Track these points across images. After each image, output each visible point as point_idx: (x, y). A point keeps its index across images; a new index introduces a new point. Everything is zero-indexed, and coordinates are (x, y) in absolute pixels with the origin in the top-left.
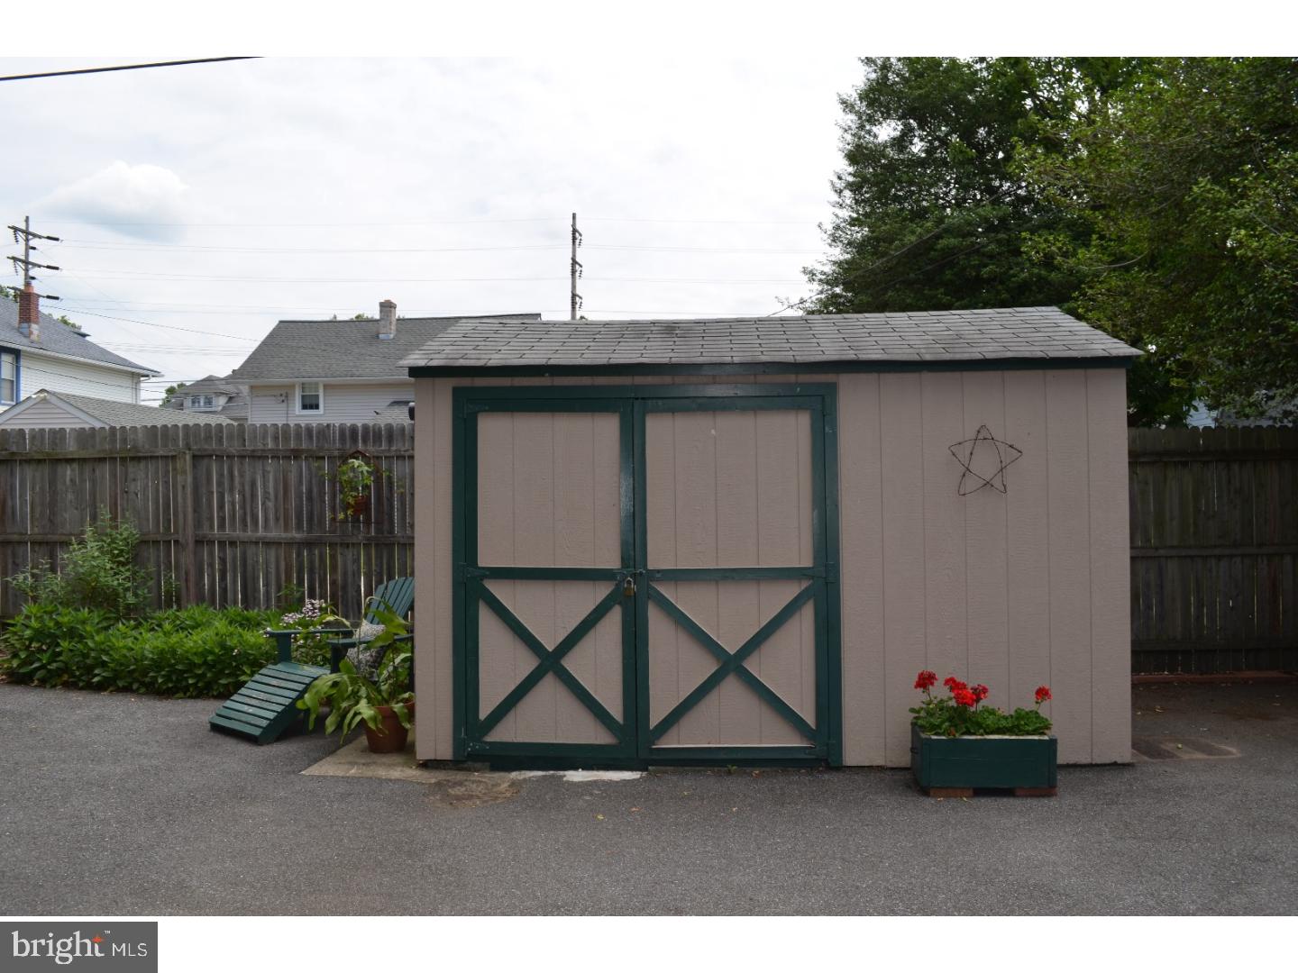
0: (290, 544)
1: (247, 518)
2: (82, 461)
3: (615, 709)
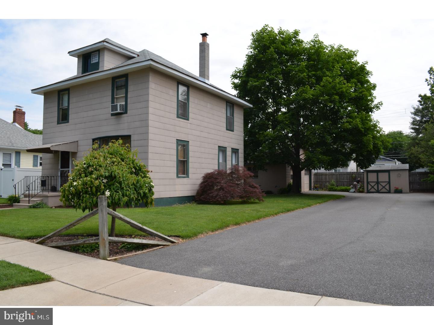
0: (347, 182)
1: (344, 179)
2: (329, 175)
3: (377, 189)
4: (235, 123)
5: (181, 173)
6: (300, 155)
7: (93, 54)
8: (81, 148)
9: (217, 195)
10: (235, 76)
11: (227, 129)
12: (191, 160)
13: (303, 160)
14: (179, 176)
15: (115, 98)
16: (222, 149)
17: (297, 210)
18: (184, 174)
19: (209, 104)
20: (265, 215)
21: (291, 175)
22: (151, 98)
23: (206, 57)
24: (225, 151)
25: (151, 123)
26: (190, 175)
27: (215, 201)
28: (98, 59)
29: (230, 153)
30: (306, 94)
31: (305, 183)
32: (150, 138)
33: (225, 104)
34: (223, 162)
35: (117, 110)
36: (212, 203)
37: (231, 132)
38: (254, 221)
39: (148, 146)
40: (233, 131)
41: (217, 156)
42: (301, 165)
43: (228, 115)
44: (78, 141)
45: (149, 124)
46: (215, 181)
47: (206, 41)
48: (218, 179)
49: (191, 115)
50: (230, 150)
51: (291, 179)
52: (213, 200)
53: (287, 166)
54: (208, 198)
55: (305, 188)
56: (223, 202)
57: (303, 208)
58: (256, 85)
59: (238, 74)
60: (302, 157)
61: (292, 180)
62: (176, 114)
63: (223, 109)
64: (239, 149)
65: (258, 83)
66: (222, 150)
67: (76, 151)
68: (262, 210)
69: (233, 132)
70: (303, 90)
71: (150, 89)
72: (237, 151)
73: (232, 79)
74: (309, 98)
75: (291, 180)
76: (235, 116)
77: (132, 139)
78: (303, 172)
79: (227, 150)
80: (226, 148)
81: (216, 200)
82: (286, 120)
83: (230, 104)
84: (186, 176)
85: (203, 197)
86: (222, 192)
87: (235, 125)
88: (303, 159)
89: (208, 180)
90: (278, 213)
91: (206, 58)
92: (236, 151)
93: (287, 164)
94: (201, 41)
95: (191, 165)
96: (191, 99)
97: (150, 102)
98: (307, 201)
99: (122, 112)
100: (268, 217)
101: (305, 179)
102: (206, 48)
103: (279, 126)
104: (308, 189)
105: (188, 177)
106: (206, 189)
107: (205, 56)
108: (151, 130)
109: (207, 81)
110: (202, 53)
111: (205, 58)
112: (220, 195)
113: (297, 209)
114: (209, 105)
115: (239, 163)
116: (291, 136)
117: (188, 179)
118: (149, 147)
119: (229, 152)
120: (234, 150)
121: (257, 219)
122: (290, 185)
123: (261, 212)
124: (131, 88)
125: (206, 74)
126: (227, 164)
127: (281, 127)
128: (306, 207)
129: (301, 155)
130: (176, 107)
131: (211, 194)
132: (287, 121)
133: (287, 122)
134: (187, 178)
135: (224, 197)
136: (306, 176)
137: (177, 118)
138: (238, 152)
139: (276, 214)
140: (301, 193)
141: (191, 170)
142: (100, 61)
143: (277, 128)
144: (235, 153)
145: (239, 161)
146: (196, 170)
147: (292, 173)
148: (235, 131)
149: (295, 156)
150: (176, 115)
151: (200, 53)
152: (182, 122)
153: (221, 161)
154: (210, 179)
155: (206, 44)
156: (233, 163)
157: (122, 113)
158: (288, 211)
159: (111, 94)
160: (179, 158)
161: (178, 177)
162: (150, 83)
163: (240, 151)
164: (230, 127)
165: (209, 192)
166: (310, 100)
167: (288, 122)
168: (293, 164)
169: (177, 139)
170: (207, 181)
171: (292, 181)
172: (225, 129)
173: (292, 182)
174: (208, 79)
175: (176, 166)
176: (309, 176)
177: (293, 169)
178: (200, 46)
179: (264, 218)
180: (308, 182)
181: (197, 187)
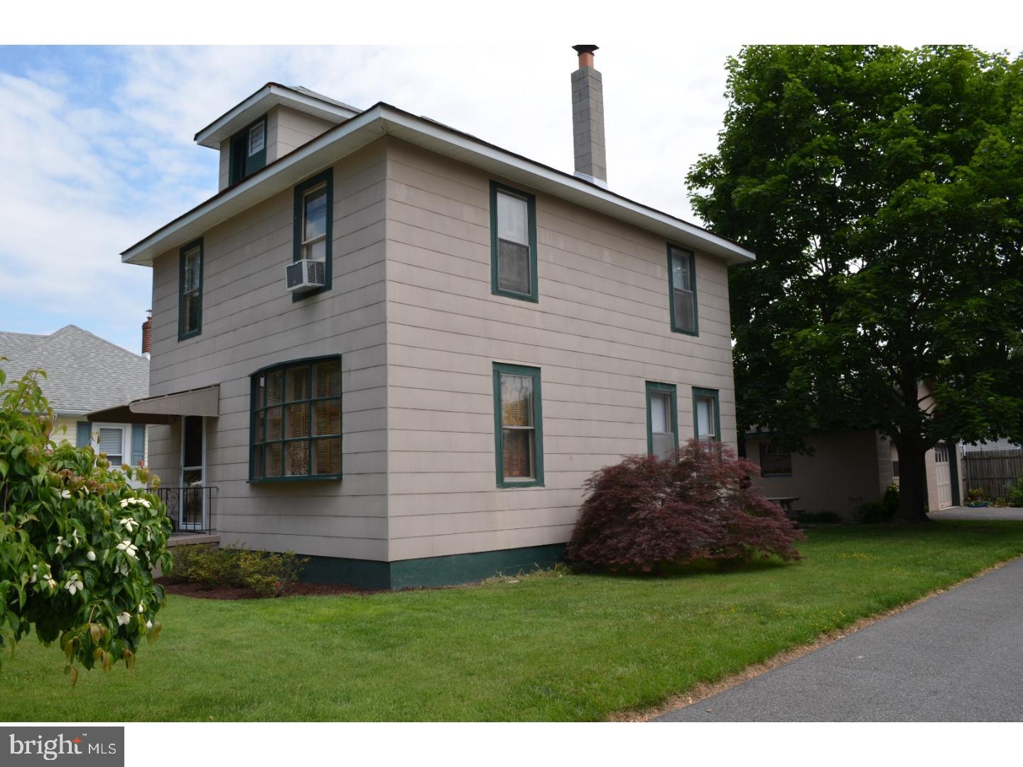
4: (701, 311)
5: (517, 473)
6: (919, 399)
7: (252, 131)
8: (226, 405)
9: (632, 543)
10: (697, 179)
11: (674, 329)
12: (548, 427)
13: (930, 415)
14: (507, 480)
15: (303, 246)
16: (661, 389)
17: (923, 600)
18: (528, 475)
19: (606, 252)
20: (793, 640)
21: (894, 463)
22: (392, 230)
23: (591, 111)
24: (671, 396)
25: (392, 311)
26: (546, 476)
27: (626, 564)
28: (263, 142)
29: (690, 402)
30: (925, 197)
31: (939, 484)
32: (390, 360)
33: (665, 251)
34: (666, 430)
35: (301, 281)
36: (614, 570)
37: (688, 338)
38: (737, 674)
39: (385, 386)
40: (695, 334)
41: (645, 412)
42: (923, 431)
43: (678, 284)
44: (218, 385)
45: (388, 315)
46: (625, 496)
47: (589, 65)
48: (637, 486)
49: (543, 286)
50: (690, 392)
51: (895, 475)
52: (618, 559)
53: (879, 436)
54: (602, 552)
55: (940, 500)
56: (648, 570)
57: (945, 585)
58: (759, 193)
59: (708, 172)
60: (926, 406)
61: (898, 478)
62: (490, 280)
63: (659, 268)
64: (717, 390)
65: (763, 186)
66: (661, 392)
67: (216, 415)
68: (783, 607)
69: (696, 338)
70: (914, 189)
71: (388, 202)
72: (713, 395)
73: (690, 188)
74: (935, 208)
75: (894, 478)
76: (699, 286)
77: (344, 368)
78: (930, 455)
79: (678, 393)
80: (675, 386)
81: (626, 561)
82: (863, 288)
83: (683, 254)
84: (534, 480)
85: (586, 548)
86: (646, 534)
87: (700, 314)
88: (929, 412)
89: (604, 491)
90: (850, 620)
91: (593, 115)
92: (708, 395)
93: (877, 431)
94: (576, 67)
95: (548, 444)
96: (542, 235)
97: (388, 243)
98: (956, 554)
99: (316, 285)
100: (803, 643)
101: (937, 473)
102: (590, 84)
103: (840, 308)
104: (950, 503)
105: (540, 482)
106: (596, 522)
107: (589, 108)
108: (393, 332)
109: (596, 182)
110: (580, 100)
111: (589, 112)
112: (640, 545)
113: (924, 592)
114: (607, 256)
115: (722, 432)
116: (885, 347)
117: (542, 488)
118: (389, 389)
119: (684, 401)
120: (703, 393)
121: (751, 664)
122: (891, 493)
123: (778, 618)
124: (339, 211)
125: (595, 160)
126: (680, 438)
127: (848, 310)
128: (958, 581)
129: (921, 400)
130: (488, 259)
131: (611, 538)
132: (869, 290)
133: (868, 294)
134: (538, 488)
135: (653, 550)
136: (938, 463)
137: (493, 293)
138: (716, 399)
139: (840, 627)
140: (927, 519)
141: (549, 462)
142: (267, 146)
143: (837, 315)
144: (708, 401)
145: (722, 425)
146: (571, 458)
147: (895, 458)
148: (700, 334)
149: (904, 404)
150: (489, 286)
151: (574, 103)
152: (512, 307)
153: (658, 427)
154: (610, 488)
155: (590, 74)
156: (700, 433)
157: (320, 288)
158: (890, 605)
159: (292, 237)
160: (505, 421)
161: (501, 484)
162: (389, 184)
163: (721, 394)
164: (684, 321)
165: (607, 532)
166: (941, 214)
167: (874, 293)
168: (899, 430)
169: (494, 363)
170: (601, 495)
171: (896, 481)
172: (668, 327)
173: (897, 483)
174: (603, 176)
175: (493, 449)
176: (948, 463)
177: (899, 443)
178: (573, 82)
179: (787, 650)
180: (948, 482)
181: (572, 516)
